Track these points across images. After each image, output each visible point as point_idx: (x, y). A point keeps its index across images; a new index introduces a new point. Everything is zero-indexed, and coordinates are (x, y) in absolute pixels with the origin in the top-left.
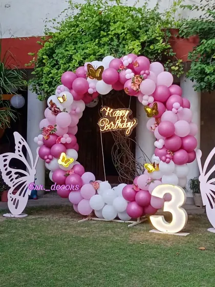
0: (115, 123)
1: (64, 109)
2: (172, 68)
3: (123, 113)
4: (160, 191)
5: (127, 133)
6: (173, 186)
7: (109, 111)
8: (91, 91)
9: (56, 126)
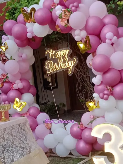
0: (58, 64)
1: (11, 57)
2: (118, 3)
3: (64, 52)
4: (99, 131)
5: (70, 73)
6: (111, 125)
7: (52, 52)
8: (29, 35)
9: (7, 74)
